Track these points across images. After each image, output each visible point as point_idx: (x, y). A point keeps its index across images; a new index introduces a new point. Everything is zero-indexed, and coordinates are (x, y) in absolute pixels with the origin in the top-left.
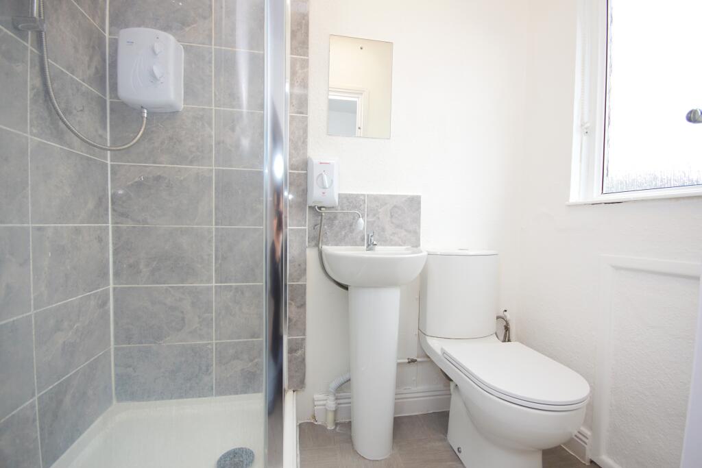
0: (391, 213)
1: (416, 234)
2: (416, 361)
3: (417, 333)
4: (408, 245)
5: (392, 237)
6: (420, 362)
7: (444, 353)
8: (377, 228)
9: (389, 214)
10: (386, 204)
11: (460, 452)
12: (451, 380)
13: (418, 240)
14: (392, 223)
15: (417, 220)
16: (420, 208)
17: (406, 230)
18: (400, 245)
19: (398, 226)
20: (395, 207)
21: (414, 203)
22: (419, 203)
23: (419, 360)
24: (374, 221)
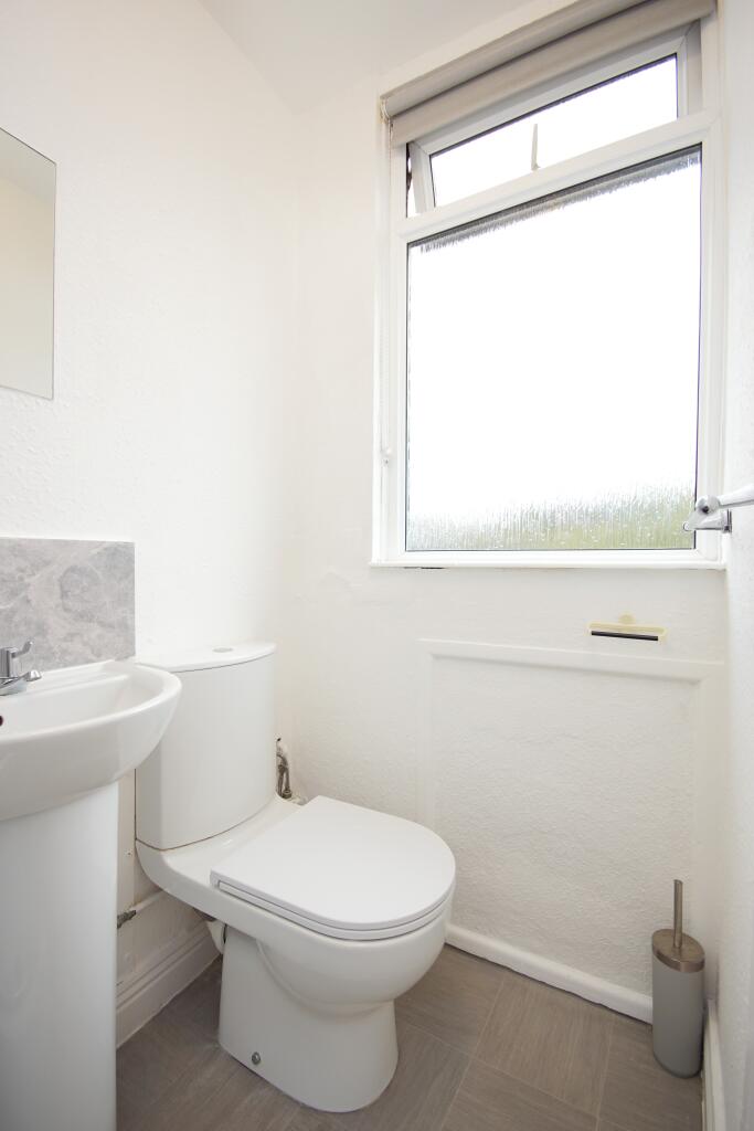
0: (62, 587)
1: (126, 629)
2: (134, 913)
3: (132, 850)
4: (108, 658)
5: (64, 645)
6: (142, 911)
7: (219, 882)
8: (22, 628)
9: (57, 589)
10: (47, 563)
11: (256, 1060)
12: (212, 919)
13: (130, 642)
14: (66, 610)
15: (126, 598)
16: (133, 570)
17: (102, 624)
18: (88, 661)
19: (82, 616)
20: (73, 569)
21: (119, 560)
22: (131, 560)
23: (138, 908)
24: (13, 611)
